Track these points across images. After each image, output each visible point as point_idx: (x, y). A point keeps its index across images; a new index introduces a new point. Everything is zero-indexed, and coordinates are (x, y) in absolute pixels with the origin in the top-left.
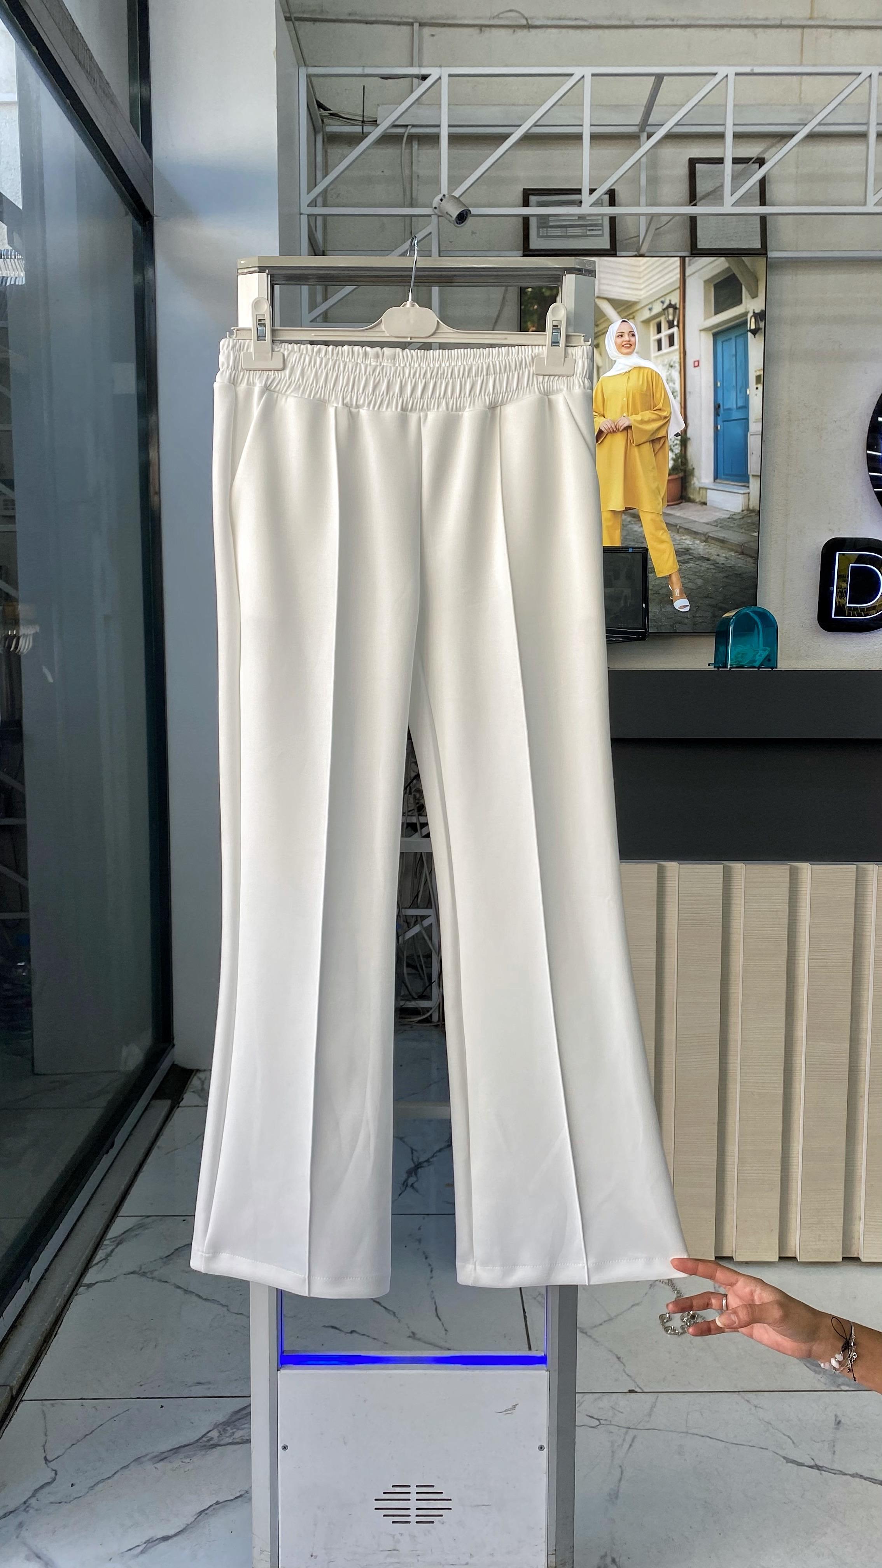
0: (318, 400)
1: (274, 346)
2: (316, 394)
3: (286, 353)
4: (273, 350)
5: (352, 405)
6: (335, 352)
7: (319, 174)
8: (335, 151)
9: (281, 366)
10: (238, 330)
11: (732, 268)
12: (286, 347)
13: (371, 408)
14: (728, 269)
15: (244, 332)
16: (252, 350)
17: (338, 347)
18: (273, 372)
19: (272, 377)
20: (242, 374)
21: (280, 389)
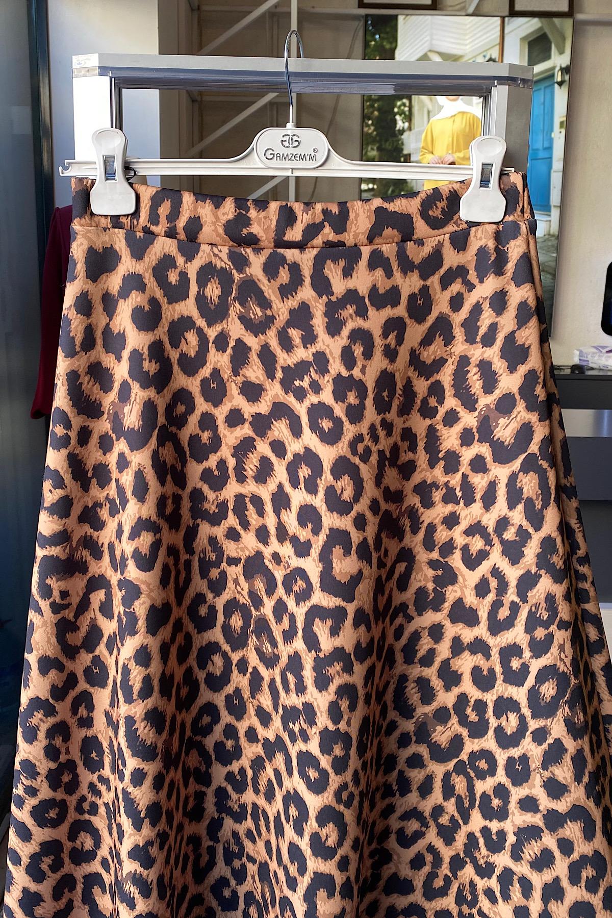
11: (544, 28)
14: (541, 29)
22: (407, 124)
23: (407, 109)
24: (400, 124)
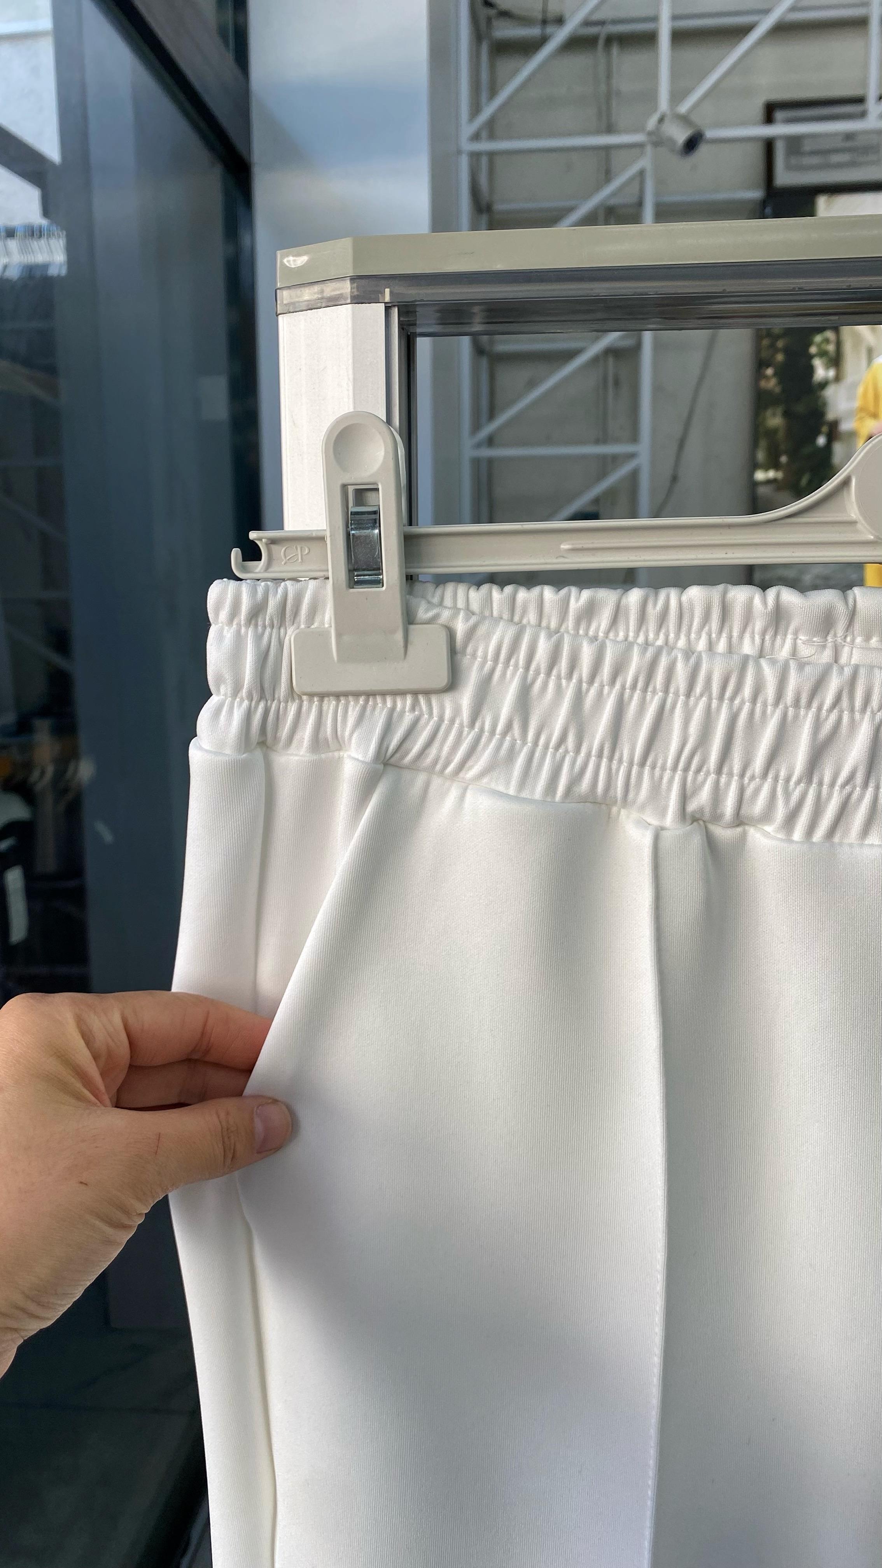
0: (584, 800)
1: (414, 601)
2: (576, 780)
3: (460, 627)
4: (409, 619)
5: (717, 817)
6: (653, 612)
7: (484, 95)
8: (505, 65)
9: (443, 679)
10: (273, 541)
12: (461, 604)
13: (798, 834)
15: (297, 551)
16: (327, 617)
17: (663, 593)
18: (409, 700)
19: (408, 718)
20: (292, 709)
21: (436, 761)
22: (831, 373)
23: (831, 348)
24: (821, 372)
